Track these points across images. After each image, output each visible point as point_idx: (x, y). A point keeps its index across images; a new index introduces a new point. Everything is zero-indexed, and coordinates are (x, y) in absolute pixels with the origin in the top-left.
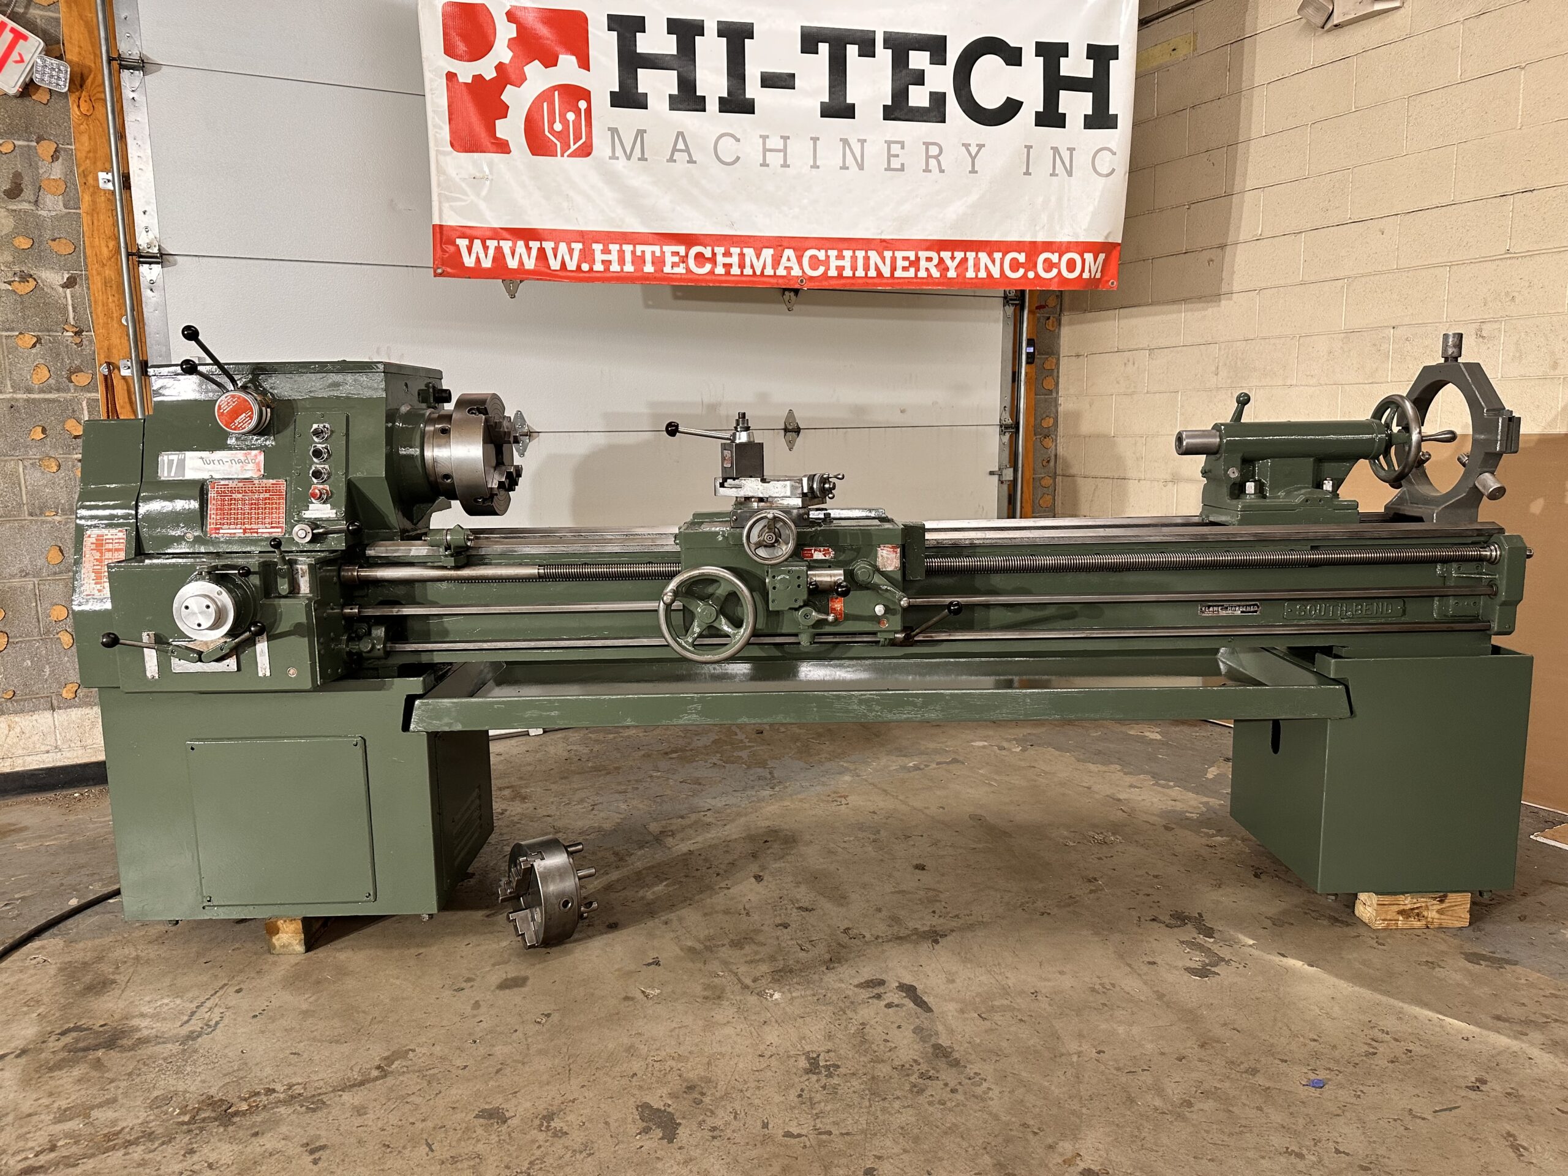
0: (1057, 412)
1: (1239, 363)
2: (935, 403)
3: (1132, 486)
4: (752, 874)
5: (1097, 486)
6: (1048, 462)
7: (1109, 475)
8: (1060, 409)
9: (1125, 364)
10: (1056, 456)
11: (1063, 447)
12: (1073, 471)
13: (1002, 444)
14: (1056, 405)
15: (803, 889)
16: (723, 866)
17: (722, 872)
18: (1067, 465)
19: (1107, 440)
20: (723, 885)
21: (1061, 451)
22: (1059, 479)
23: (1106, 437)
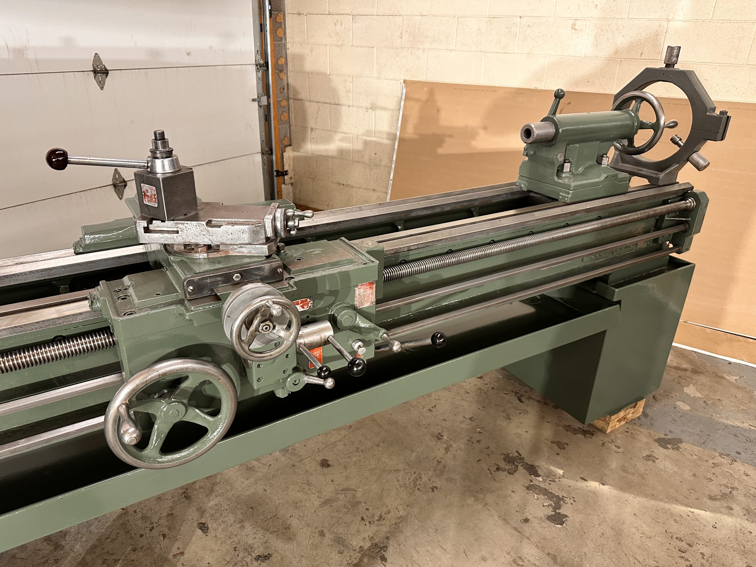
0: (286, 54)
1: (417, 31)
2: (211, 48)
3: (344, 109)
4: (195, 524)
5: (319, 108)
6: (284, 89)
7: (328, 101)
8: (289, 52)
9: (335, 24)
10: (288, 85)
11: (292, 79)
12: (302, 96)
13: (258, 78)
14: (286, 49)
15: (249, 528)
16: (163, 522)
17: (166, 531)
18: (296, 92)
19: (325, 77)
20: (175, 551)
21: (291, 81)
22: (291, 101)
23: (324, 74)
